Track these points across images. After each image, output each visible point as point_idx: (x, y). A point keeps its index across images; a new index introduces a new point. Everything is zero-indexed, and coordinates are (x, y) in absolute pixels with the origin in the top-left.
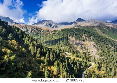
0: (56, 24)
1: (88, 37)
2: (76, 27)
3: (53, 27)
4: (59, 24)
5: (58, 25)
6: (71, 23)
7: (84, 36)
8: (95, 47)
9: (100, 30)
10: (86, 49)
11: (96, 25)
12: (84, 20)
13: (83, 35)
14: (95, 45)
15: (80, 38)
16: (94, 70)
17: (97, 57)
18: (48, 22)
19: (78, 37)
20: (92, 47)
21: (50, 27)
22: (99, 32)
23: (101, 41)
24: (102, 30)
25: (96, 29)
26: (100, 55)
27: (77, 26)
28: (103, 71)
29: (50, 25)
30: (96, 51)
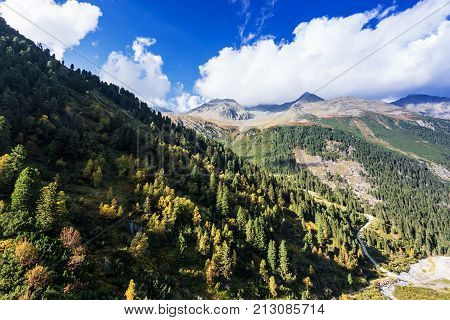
0: (246, 109)
1: (342, 149)
2: (304, 121)
3: (241, 118)
4: (253, 108)
5: (251, 112)
6: (285, 106)
7: (330, 146)
8: (364, 175)
9: (367, 129)
10: (341, 180)
11: (356, 113)
12: (320, 99)
13: (329, 142)
14: (363, 169)
15: (321, 150)
16: (378, 232)
17: (373, 201)
18: (227, 105)
19: (317, 149)
20: (356, 174)
21: (234, 117)
22: (366, 133)
23: (376, 159)
24: (373, 127)
25: (358, 124)
26: (378, 197)
27: (306, 116)
28: (396, 233)
29: (233, 113)
30: (368, 186)
